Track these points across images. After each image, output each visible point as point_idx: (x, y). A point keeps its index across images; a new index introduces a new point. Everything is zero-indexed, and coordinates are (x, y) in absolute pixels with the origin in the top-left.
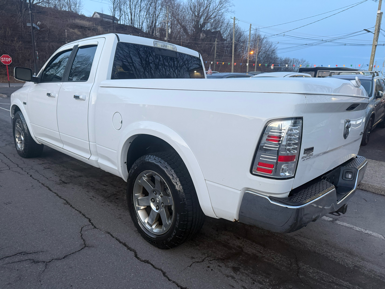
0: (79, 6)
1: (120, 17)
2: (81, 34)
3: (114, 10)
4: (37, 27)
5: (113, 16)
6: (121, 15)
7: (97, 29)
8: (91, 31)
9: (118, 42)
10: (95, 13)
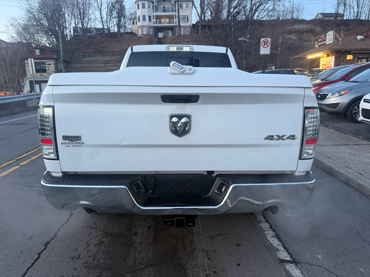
0: (301, 12)
1: (344, 12)
2: (297, 38)
3: (338, 7)
4: (246, 40)
5: (336, 13)
6: (345, 10)
7: (315, 30)
8: (308, 34)
9: (131, 52)
10: (318, 14)
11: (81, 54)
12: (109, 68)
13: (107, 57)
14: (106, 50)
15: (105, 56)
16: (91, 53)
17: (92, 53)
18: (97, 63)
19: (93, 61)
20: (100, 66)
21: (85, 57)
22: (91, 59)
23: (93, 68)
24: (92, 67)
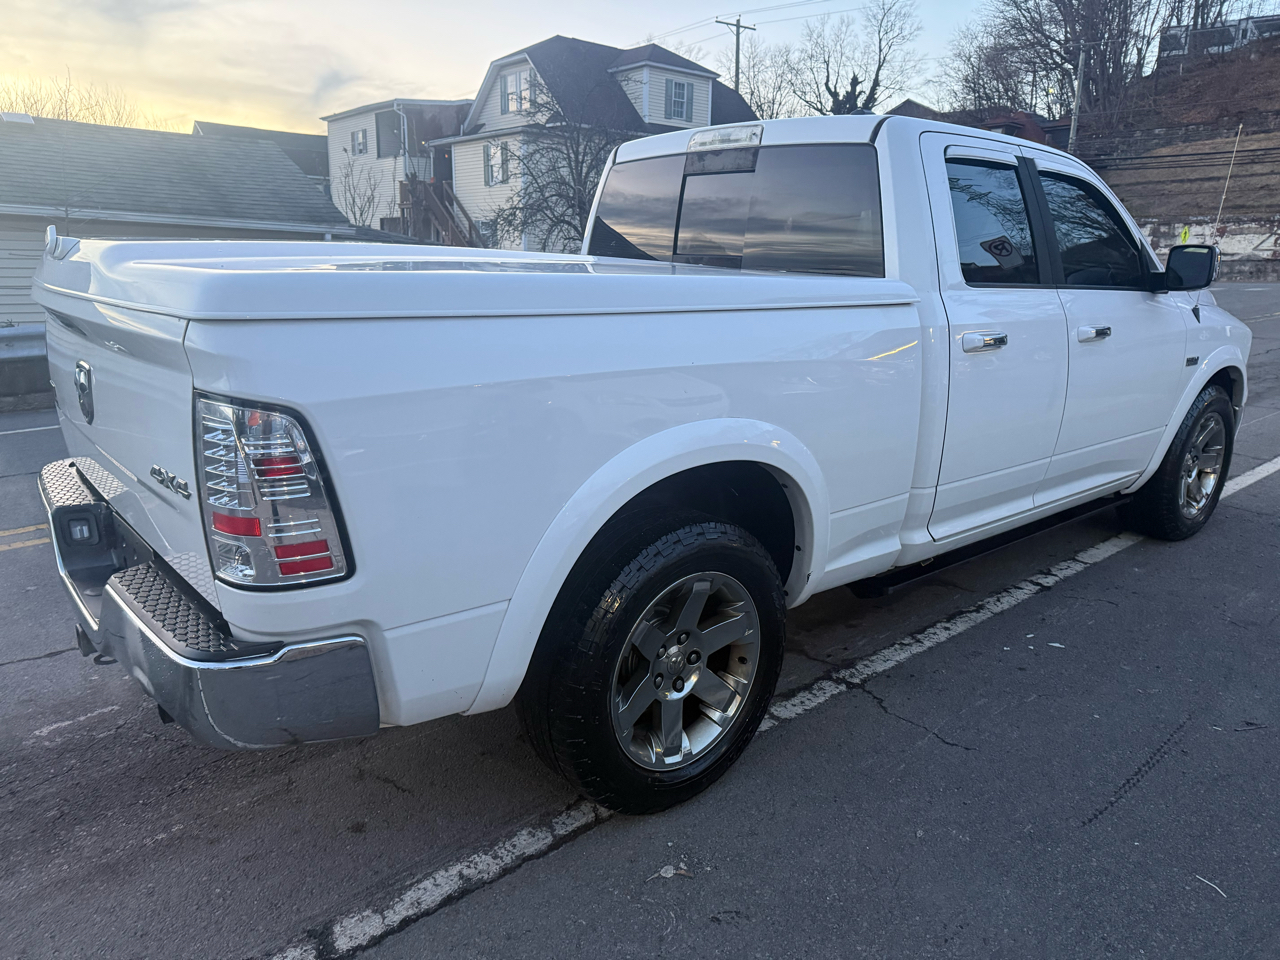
11: (1157, 131)
12: (1254, 181)
13: (1262, 135)
14: (1269, 108)
15: (1254, 133)
16: (1197, 124)
17: (1204, 124)
18: (1208, 162)
19: (1196, 157)
20: (1216, 174)
21: (1168, 143)
22: (1189, 150)
23: (1187, 186)
24: (1182, 181)
